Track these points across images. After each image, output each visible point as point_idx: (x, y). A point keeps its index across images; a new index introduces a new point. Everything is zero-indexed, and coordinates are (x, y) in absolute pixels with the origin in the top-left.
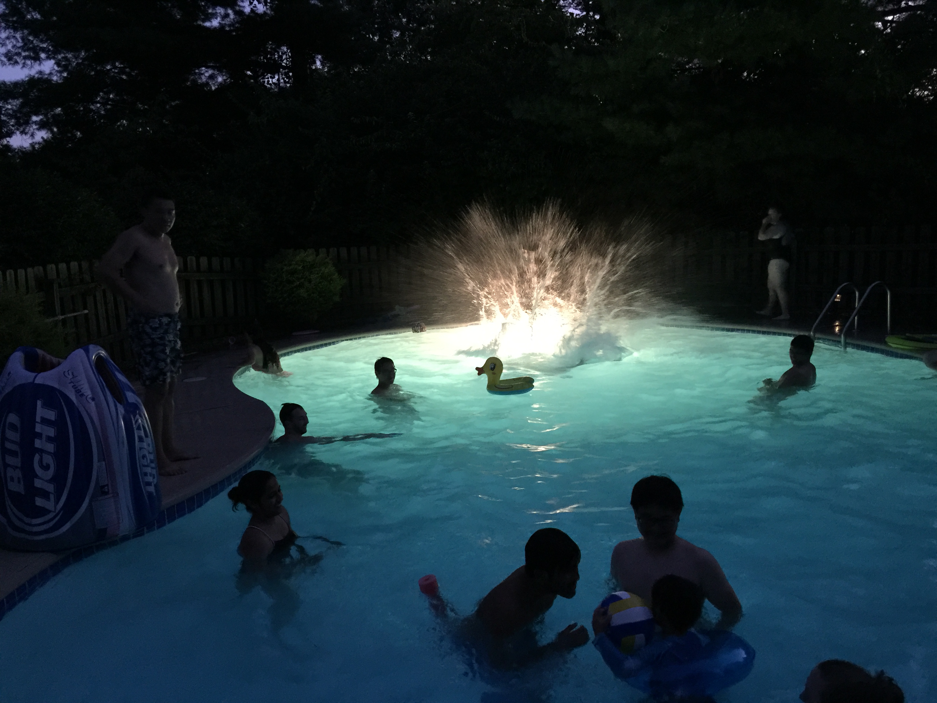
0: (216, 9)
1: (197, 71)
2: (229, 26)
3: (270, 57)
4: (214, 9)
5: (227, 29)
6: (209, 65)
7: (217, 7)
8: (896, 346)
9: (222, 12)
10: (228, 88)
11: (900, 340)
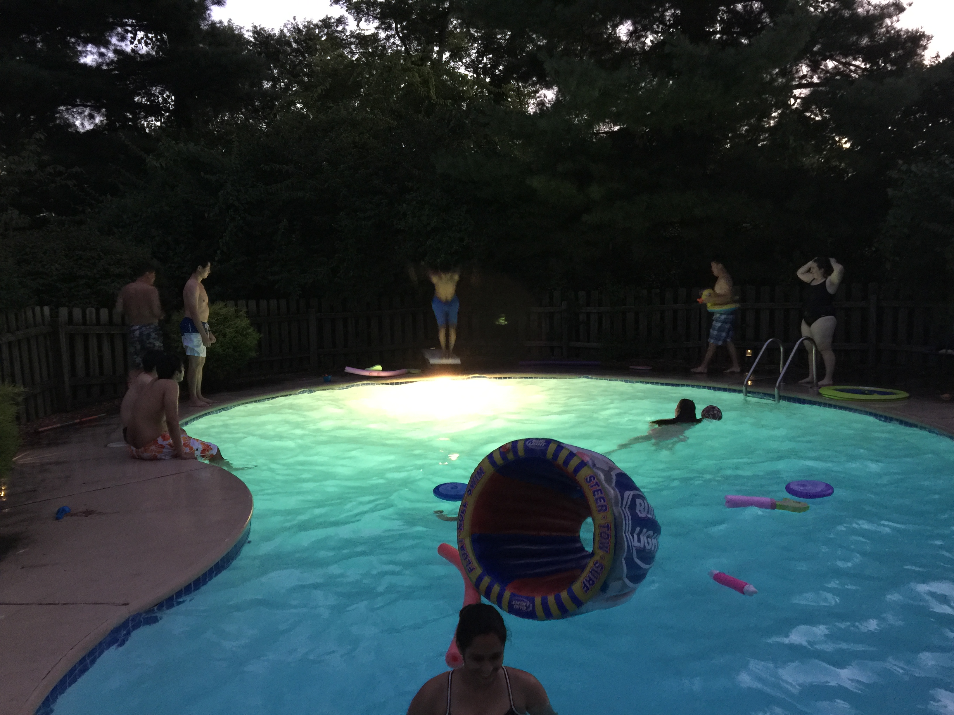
2: (108, 64)
3: (153, 100)
4: (85, 46)
5: (105, 67)
6: (85, 104)
7: (88, 46)
8: (830, 398)
9: (95, 50)
10: (105, 129)
11: (835, 392)
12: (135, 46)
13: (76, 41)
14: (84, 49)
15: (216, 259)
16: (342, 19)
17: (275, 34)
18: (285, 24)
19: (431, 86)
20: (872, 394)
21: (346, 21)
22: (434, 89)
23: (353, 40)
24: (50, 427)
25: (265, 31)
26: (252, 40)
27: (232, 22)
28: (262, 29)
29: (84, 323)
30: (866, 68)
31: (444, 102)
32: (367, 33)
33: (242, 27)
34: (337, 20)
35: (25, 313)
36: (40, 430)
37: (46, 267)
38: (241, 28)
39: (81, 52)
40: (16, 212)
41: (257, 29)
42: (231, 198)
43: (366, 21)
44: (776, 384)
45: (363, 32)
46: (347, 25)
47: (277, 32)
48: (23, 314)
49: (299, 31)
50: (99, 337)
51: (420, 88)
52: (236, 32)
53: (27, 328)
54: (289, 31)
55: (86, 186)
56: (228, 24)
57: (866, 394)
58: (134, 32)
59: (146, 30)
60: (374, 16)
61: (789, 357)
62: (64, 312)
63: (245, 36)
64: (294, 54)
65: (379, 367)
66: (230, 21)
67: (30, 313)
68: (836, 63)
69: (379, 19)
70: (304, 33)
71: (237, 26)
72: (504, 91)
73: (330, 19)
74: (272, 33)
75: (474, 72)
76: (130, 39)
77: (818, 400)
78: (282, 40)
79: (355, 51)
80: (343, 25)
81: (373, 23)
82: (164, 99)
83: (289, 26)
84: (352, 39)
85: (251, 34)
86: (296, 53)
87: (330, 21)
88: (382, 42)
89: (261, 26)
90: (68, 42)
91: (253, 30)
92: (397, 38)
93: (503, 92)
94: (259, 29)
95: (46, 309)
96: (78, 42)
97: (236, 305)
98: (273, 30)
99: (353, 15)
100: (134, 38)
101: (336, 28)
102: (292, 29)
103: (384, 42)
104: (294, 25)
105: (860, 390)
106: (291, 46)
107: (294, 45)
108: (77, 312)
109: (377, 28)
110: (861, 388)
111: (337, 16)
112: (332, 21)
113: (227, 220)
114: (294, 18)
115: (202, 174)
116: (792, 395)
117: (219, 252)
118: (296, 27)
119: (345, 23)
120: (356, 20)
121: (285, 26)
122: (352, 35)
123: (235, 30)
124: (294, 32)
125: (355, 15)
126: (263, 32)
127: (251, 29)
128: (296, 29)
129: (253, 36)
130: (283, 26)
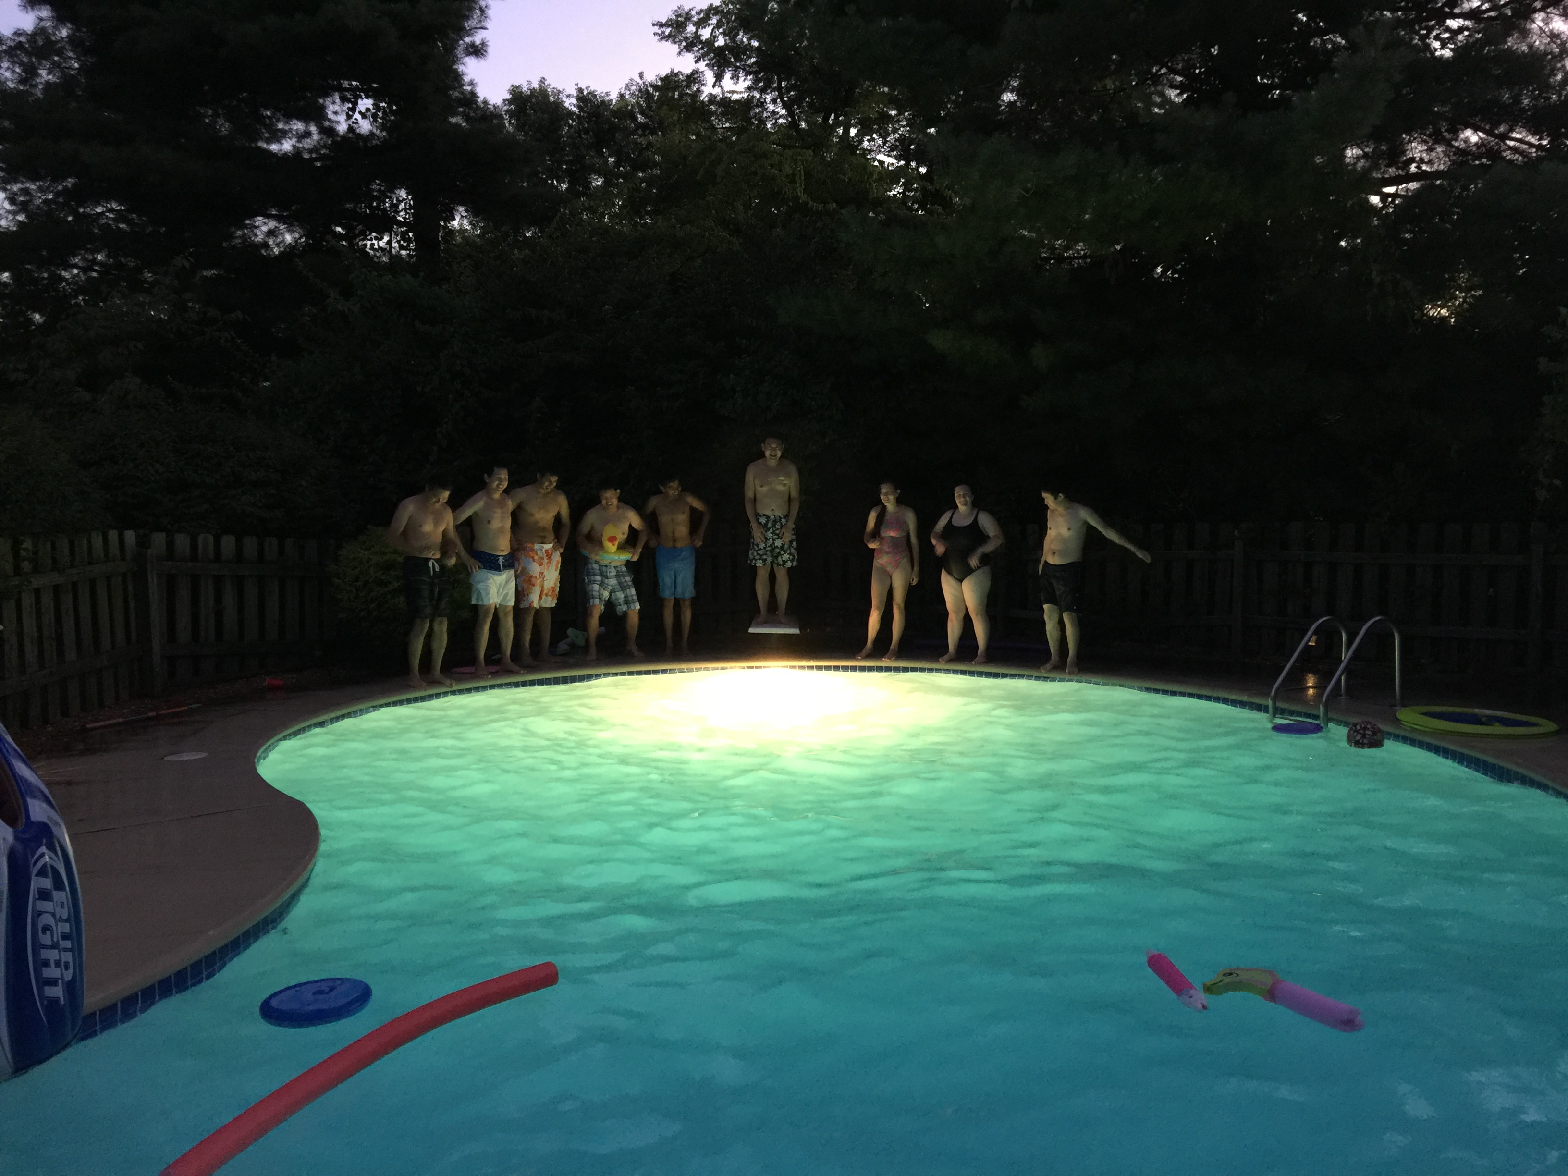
0: (292, 123)
1: (248, 222)
2: (310, 151)
3: (376, 206)
5: (306, 156)
6: (271, 212)
7: (293, 121)
8: (1412, 727)
9: (300, 129)
10: (301, 252)
11: (1422, 716)
12: (354, 123)
16: (696, 76)
17: (612, 100)
18: (627, 84)
21: (702, 78)
23: (713, 108)
24: (107, 723)
25: (596, 95)
26: (576, 110)
27: (546, 83)
28: (592, 93)
29: (194, 558)
30: (1540, 145)
32: (735, 97)
33: (561, 90)
34: (687, 76)
36: (90, 726)
37: (142, 467)
38: (559, 92)
40: (138, 381)
41: (582, 93)
42: (458, 362)
43: (732, 78)
45: (729, 95)
46: (703, 85)
47: (614, 96)
48: (85, 541)
49: (648, 96)
50: (218, 580)
52: (552, 99)
53: (90, 563)
54: (632, 95)
56: (540, 86)
57: (1485, 724)
58: (352, 100)
59: (375, 96)
60: (747, 69)
62: (159, 539)
63: (565, 105)
64: (640, 132)
66: (542, 81)
68: (1483, 135)
69: (755, 73)
70: (655, 99)
71: (554, 88)
72: (938, 188)
73: (676, 75)
74: (607, 98)
75: (898, 158)
78: (622, 109)
79: (716, 126)
80: (696, 84)
81: (745, 80)
83: (634, 88)
85: (574, 101)
86: (644, 131)
87: (676, 79)
88: (757, 111)
89: (590, 89)
91: (578, 95)
92: (780, 105)
93: (936, 189)
94: (587, 93)
95: (130, 535)
98: (607, 94)
99: (712, 68)
100: (353, 110)
101: (685, 89)
102: (637, 93)
103: (760, 112)
104: (640, 86)
105: (1475, 715)
106: (634, 118)
107: (641, 119)
108: (182, 541)
109: (749, 89)
111: (688, 71)
112: (680, 78)
113: (451, 396)
114: (641, 75)
118: (643, 90)
119: (700, 82)
120: (715, 77)
121: (627, 87)
122: (712, 100)
124: (641, 98)
125: (716, 68)
126: (592, 98)
127: (575, 93)
128: (643, 92)
129: (577, 105)
130: (623, 89)
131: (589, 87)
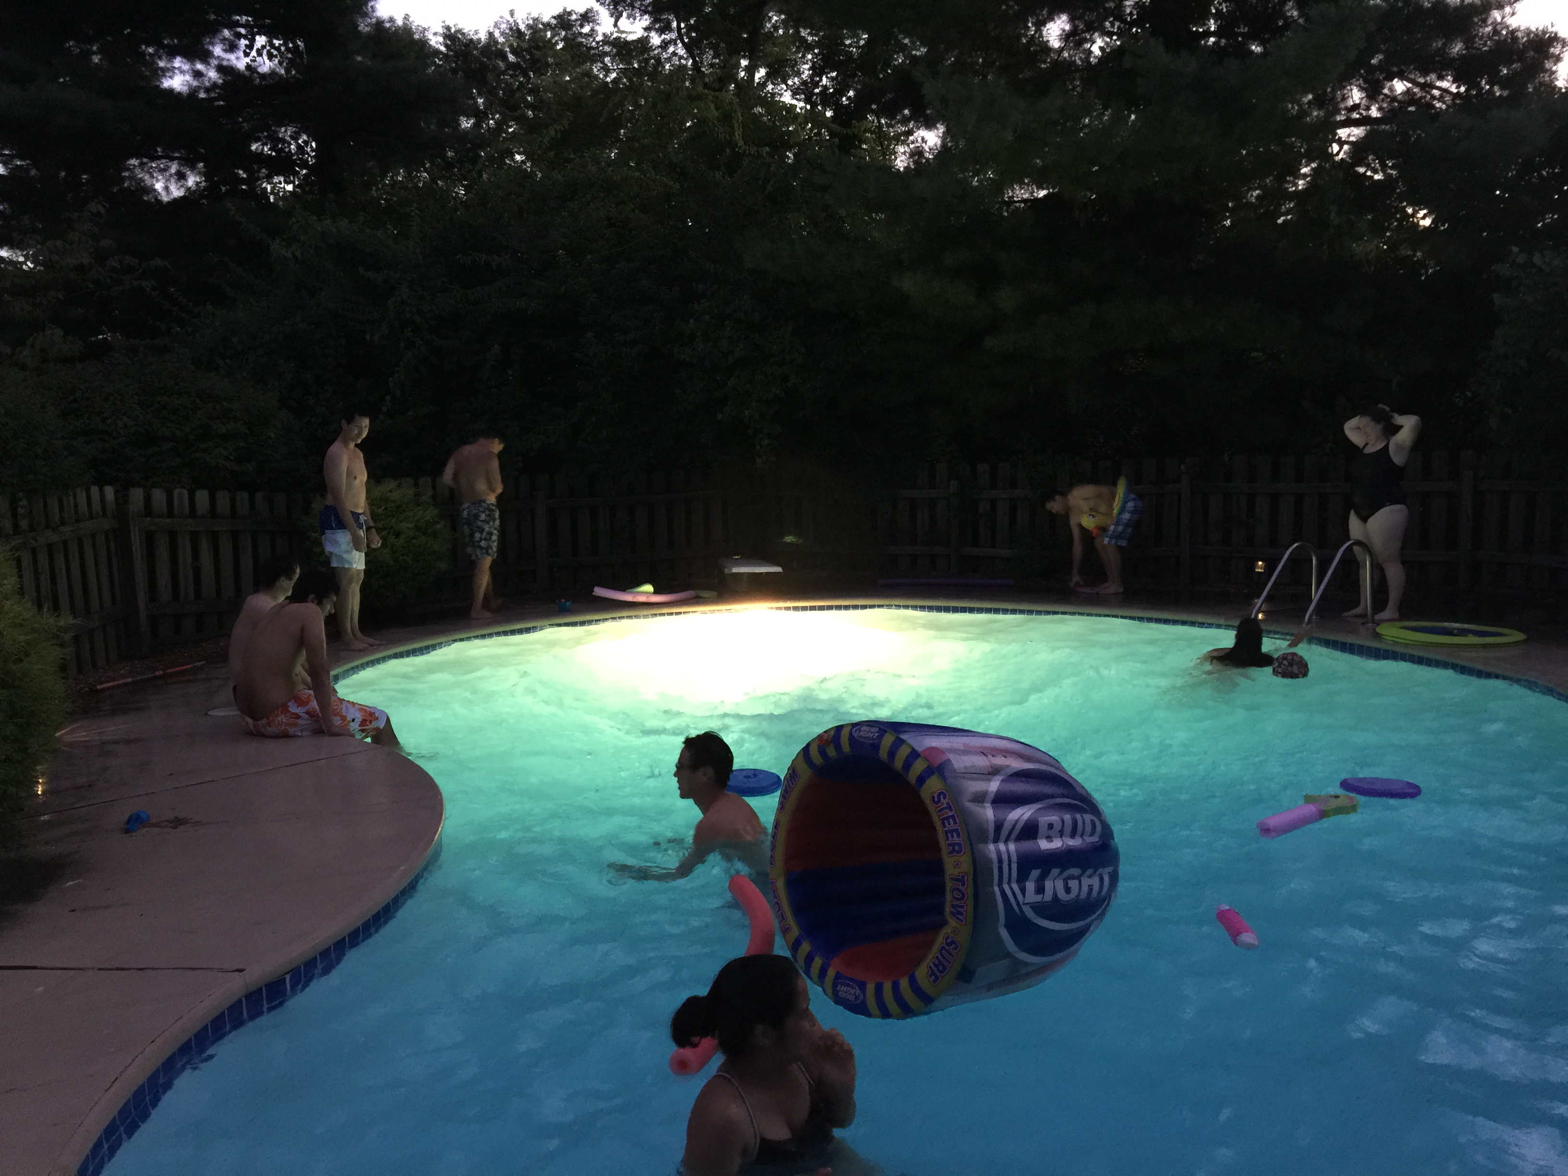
0: (174, 61)
2: (207, 90)
3: (281, 148)
4: (170, 60)
5: (202, 95)
6: (172, 154)
7: (175, 59)
8: (1397, 643)
9: (186, 67)
10: (202, 196)
11: (1401, 630)
12: (251, 60)
13: (156, 51)
14: (168, 66)
15: (384, 409)
16: (589, 15)
17: (480, 39)
18: (495, 22)
19: (736, 125)
20: (1466, 636)
21: (597, 17)
22: (741, 130)
23: (607, 49)
24: (116, 683)
25: (463, 34)
26: (443, 49)
27: (411, 20)
28: (459, 31)
29: (170, 514)
30: (1458, 93)
31: (758, 151)
32: (631, 38)
33: (426, 27)
34: (581, 15)
35: (75, 497)
36: (99, 687)
37: (109, 421)
38: (425, 29)
39: (164, 70)
40: (59, 332)
41: (450, 31)
42: (408, 309)
43: (628, 17)
44: (1304, 616)
45: (624, 36)
46: (598, 24)
47: (483, 36)
48: (71, 498)
49: (518, 33)
50: (195, 537)
51: (718, 128)
52: (416, 37)
53: (77, 521)
54: (503, 34)
55: (172, 290)
56: (404, 23)
57: (1455, 635)
58: (249, 37)
59: (271, 34)
60: (643, 8)
61: (1326, 574)
62: (137, 495)
63: (431, 43)
64: (511, 72)
65: (649, 588)
66: (407, 17)
67: (82, 497)
68: (1410, 85)
69: (650, 14)
70: (527, 37)
71: (418, 26)
72: (856, 133)
73: (570, 14)
74: (477, 37)
75: (807, 100)
76: (245, 48)
77: (1375, 644)
78: (491, 48)
79: (610, 68)
80: (591, 24)
81: (640, 21)
82: (299, 147)
83: (504, 26)
84: (606, 47)
85: (441, 39)
86: (515, 71)
87: (569, 18)
88: (656, 52)
89: (458, 27)
90: (143, 54)
91: (444, 33)
92: (680, 45)
93: (854, 133)
94: (455, 32)
95: (109, 491)
96: (159, 54)
97: (416, 485)
98: (476, 32)
99: (607, 7)
100: (250, 47)
101: (579, 28)
102: (507, 31)
103: (658, 53)
104: (511, 24)
105: (1445, 628)
106: (504, 57)
107: (511, 58)
108: (159, 496)
109: (647, 29)
110: (1446, 624)
111: (581, 10)
112: (574, 17)
113: (402, 345)
114: (512, 13)
115: (361, 270)
116: (1332, 637)
117: (388, 398)
118: (515, 28)
119: (594, 21)
120: (612, 16)
121: (496, 25)
122: (606, 40)
123: (414, 33)
124: (512, 36)
125: (611, 7)
126: (460, 36)
127: (441, 31)
128: (514, 31)
129: (444, 43)
130: (492, 26)
131: (457, 24)
